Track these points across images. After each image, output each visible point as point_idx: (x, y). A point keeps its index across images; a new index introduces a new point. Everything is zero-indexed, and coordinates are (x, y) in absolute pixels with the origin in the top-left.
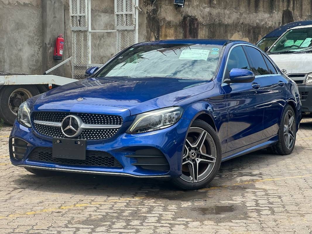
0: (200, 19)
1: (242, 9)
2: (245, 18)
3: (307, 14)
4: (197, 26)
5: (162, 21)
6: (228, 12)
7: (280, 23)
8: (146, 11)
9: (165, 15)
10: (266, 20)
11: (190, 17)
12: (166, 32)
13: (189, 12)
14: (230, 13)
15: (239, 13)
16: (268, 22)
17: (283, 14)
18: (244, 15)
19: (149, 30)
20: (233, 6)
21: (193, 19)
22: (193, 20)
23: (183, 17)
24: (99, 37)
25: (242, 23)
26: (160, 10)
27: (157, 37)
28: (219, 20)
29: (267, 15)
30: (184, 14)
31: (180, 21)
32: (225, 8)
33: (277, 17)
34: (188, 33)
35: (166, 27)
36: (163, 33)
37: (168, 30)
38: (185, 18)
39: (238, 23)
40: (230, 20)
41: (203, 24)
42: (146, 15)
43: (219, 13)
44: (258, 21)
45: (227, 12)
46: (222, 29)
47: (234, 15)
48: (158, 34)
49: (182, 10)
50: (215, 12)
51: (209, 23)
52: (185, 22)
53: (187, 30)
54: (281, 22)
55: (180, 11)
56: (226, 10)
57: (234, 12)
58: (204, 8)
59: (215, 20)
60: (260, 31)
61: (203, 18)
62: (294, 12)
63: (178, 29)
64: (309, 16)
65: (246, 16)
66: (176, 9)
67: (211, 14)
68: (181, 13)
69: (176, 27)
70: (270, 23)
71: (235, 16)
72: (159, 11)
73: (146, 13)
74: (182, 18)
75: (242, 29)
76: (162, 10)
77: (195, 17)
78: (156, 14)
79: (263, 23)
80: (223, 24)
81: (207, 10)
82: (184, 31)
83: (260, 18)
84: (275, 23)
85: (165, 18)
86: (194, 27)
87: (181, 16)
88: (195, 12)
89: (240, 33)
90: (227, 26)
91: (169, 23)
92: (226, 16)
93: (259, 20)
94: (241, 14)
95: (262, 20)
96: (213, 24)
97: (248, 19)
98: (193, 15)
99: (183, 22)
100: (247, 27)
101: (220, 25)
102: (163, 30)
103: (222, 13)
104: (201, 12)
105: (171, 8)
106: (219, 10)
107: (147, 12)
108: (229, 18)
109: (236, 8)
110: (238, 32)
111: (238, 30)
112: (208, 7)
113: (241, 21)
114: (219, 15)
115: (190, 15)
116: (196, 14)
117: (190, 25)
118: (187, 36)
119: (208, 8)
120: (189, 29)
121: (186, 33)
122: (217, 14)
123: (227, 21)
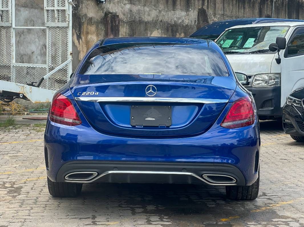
0: (121, 16)
1: (161, 7)
2: (164, 16)
3: (220, 13)
4: (119, 23)
5: (84, 18)
7: (195, 21)
9: (86, 11)
10: (183, 18)
11: (111, 13)
12: (87, 28)
13: (110, 8)
14: (150, 10)
15: (158, 10)
16: (185, 20)
17: (198, 13)
18: (162, 12)
20: (152, 3)
21: (114, 16)
22: (115, 17)
23: (104, 13)
24: (19, 33)
25: (161, 21)
26: (82, 5)
27: (78, 34)
28: (139, 18)
29: (184, 13)
30: (105, 10)
31: (102, 18)
32: (145, 5)
33: (193, 15)
34: (109, 31)
35: (87, 24)
36: (85, 30)
37: (89, 27)
38: (106, 14)
39: (158, 21)
40: (149, 17)
41: (124, 20)
43: (139, 10)
44: (175, 19)
45: (147, 9)
46: (142, 27)
48: (80, 31)
49: (103, 7)
50: (135, 8)
51: (130, 20)
52: (106, 19)
53: (109, 27)
54: (197, 20)
55: (101, 7)
56: (146, 7)
57: (153, 9)
58: (124, 4)
59: (135, 17)
60: (177, 29)
61: (124, 15)
62: (208, 10)
63: (100, 26)
64: (222, 14)
65: (164, 13)
66: (98, 4)
67: (131, 11)
68: (103, 9)
69: (97, 23)
70: (187, 22)
71: (154, 13)
72: (81, 7)
74: (103, 15)
75: (161, 27)
76: (83, 5)
77: (116, 13)
78: (78, 10)
79: (180, 21)
80: (143, 22)
81: (128, 6)
82: (105, 28)
83: (178, 16)
84: (192, 22)
85: (86, 15)
86: (116, 24)
87: (103, 12)
88: (116, 8)
89: (160, 31)
90: (147, 23)
91: (91, 19)
92: (146, 13)
93: (177, 18)
94: (160, 12)
95: (179, 18)
96: (134, 21)
97: (166, 17)
98: (114, 12)
99: (104, 18)
100: (166, 25)
101: (141, 22)
102: (85, 26)
103: (142, 10)
104: (122, 8)
105: (93, 4)
106: (139, 6)
108: (149, 15)
109: (155, 6)
110: (158, 29)
111: (157, 27)
112: (128, 4)
113: (160, 19)
114: (139, 11)
115: (112, 12)
116: (117, 10)
117: (112, 22)
118: (109, 34)
119: (129, 5)
120: (110, 26)
122: (137, 11)
123: (147, 18)
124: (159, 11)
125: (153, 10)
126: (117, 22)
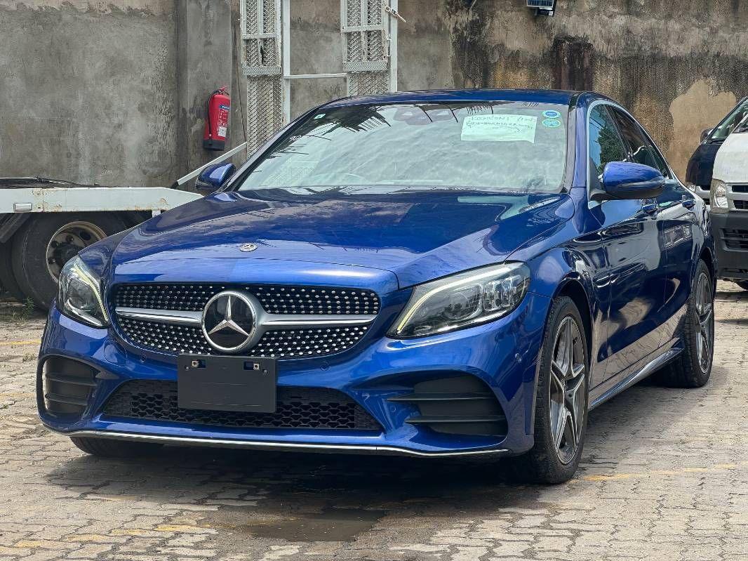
0: (600, 46)
1: (717, 19)
2: (725, 41)
4: (591, 63)
5: (496, 52)
6: (677, 27)
8: (452, 27)
9: (504, 36)
11: (572, 39)
12: (505, 78)
13: (570, 26)
14: (684, 29)
15: (708, 29)
18: (721, 33)
19: (461, 74)
20: (691, 11)
21: (579, 45)
22: (580, 48)
23: (553, 40)
24: (325, 91)
25: (718, 55)
26: (491, 23)
28: (653, 48)
30: (555, 32)
31: (545, 51)
32: (669, 17)
34: (564, 82)
35: (506, 68)
36: (499, 82)
37: (511, 75)
38: (558, 43)
39: (706, 54)
40: (682, 47)
41: (609, 56)
42: (452, 37)
43: (651, 29)
45: (675, 26)
46: (661, 70)
47: (693, 33)
48: (485, 84)
49: (550, 24)
50: (640, 26)
51: (624, 56)
52: (558, 53)
53: (563, 75)
55: (544, 25)
56: (672, 22)
57: (693, 25)
58: (610, 17)
59: (640, 48)
61: (609, 41)
63: (539, 71)
65: (727, 36)
66: (535, 19)
67: (629, 32)
68: (548, 30)
69: (533, 65)
71: (695, 37)
72: (488, 25)
73: (452, 31)
74: (549, 44)
75: (717, 70)
76: (496, 22)
77: (586, 38)
78: (480, 33)
80: (664, 58)
81: (620, 21)
82: (554, 76)
85: (503, 45)
86: (582, 66)
87: (549, 38)
88: (586, 27)
89: (712, 81)
90: (674, 62)
91: (515, 55)
92: (672, 37)
94: (714, 32)
96: (636, 58)
97: (732, 46)
98: (581, 35)
99: (552, 52)
100: (731, 65)
101: (656, 59)
102: (499, 74)
103: (659, 30)
104: (604, 26)
105: (521, 18)
106: (653, 20)
107: (456, 30)
108: (681, 41)
109: (698, 17)
110: (706, 76)
111: (706, 71)
112: (621, 14)
113: (714, 49)
114: (651, 34)
115: (573, 35)
116: (588, 32)
117: (571, 62)
119: (623, 17)
120: (567, 71)
121: (560, 81)
122: (646, 31)
123: (673, 49)
124: (711, 29)
125: (694, 28)
126: (587, 61)
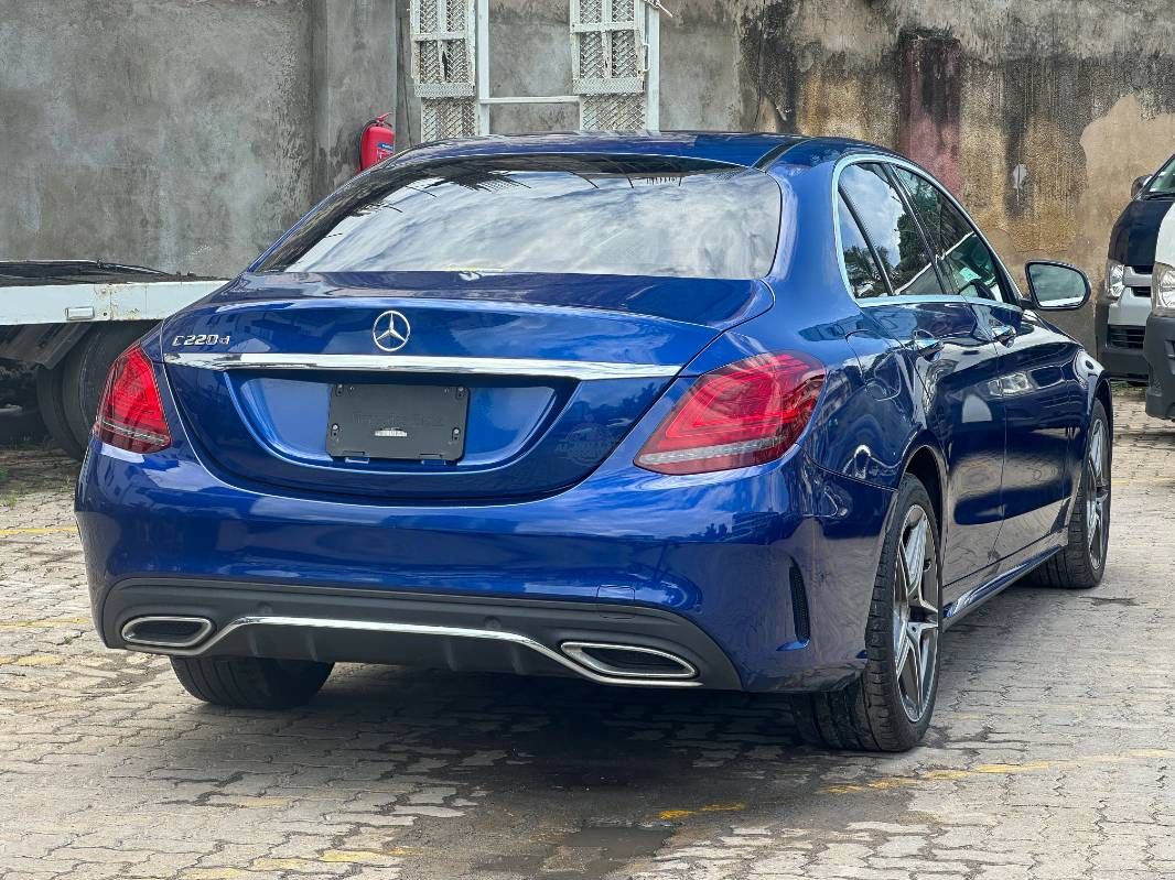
0: (972, 43)
2: (1168, 34)
4: (958, 70)
5: (808, 53)
6: (1092, 11)
8: (740, 15)
9: (820, 28)
11: (926, 32)
12: (823, 95)
13: (924, 12)
14: (1103, 16)
15: (1140, 15)
18: (1160, 22)
19: (754, 90)
21: (939, 42)
22: (940, 46)
23: (897, 35)
25: (1156, 56)
26: (801, 8)
27: (785, 118)
28: (1054, 45)
30: (901, 22)
31: (886, 51)
34: (916, 102)
35: (824, 78)
36: (812, 102)
37: (832, 90)
38: (905, 39)
39: (1138, 54)
40: (1099, 44)
41: (986, 59)
42: (739, 31)
43: (1052, 15)
45: (1088, 9)
46: (1067, 83)
47: (1116, 21)
48: (791, 104)
49: (892, 8)
50: (1034, 10)
51: (1011, 58)
52: (905, 55)
53: (913, 88)
55: (884, 11)
57: (1117, 8)
59: (1034, 45)
61: (985, 36)
63: (876, 81)
65: (1169, 26)
66: (869, 2)
67: (1017, 20)
68: (891, 19)
69: (866, 75)
71: (1121, 28)
72: (796, 13)
73: (739, 22)
74: (891, 40)
75: (1155, 78)
76: (809, 7)
77: (947, 33)
78: (784, 25)
80: (1072, 61)
82: (900, 91)
85: (818, 42)
86: (944, 74)
87: (891, 31)
88: (949, 13)
89: (1147, 96)
90: (1087, 67)
91: (839, 59)
92: (1084, 28)
94: (1149, 19)
96: (1028, 60)
98: (942, 25)
99: (896, 54)
101: (1059, 62)
102: (814, 87)
103: (1064, 16)
104: (977, 11)
105: (847, 1)
107: (745, 20)
108: (1098, 33)
110: (1138, 89)
111: (1137, 80)
113: (1150, 46)
114: (1052, 21)
115: (928, 25)
116: (953, 21)
117: (926, 68)
118: (915, 112)
120: (920, 84)
121: (910, 99)
122: (1044, 18)
123: (1086, 46)
124: (1146, 15)
125: (1119, 13)
126: (950, 68)
